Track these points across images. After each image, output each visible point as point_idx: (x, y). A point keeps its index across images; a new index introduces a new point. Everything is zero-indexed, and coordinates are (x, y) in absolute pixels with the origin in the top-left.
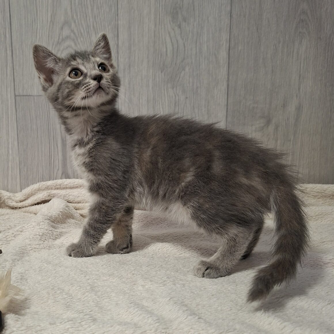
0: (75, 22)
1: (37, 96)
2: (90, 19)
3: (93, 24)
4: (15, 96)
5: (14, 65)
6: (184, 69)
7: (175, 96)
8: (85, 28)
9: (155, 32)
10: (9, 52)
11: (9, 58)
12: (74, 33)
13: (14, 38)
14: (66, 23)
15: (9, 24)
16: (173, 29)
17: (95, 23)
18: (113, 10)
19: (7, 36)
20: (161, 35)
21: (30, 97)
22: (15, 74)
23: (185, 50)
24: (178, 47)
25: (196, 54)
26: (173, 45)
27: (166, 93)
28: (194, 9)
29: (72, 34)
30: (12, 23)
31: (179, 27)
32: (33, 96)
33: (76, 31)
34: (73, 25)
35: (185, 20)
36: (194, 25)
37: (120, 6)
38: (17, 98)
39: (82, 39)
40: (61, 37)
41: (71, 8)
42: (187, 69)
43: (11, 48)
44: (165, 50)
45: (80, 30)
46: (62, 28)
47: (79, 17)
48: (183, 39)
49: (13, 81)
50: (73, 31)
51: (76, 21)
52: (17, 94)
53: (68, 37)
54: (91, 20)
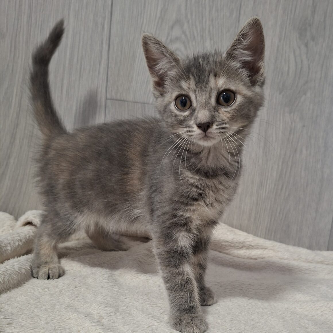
0: (188, 22)
1: (133, 102)
2: (206, 22)
3: (209, 29)
4: (106, 99)
5: (110, 61)
6: (305, 94)
7: (292, 123)
8: (199, 31)
9: (278, 47)
10: (105, 47)
11: (105, 52)
12: (186, 35)
13: (113, 31)
14: (178, 22)
15: (110, 14)
16: (299, 48)
17: (211, 28)
18: (234, 16)
19: (106, 26)
20: (284, 52)
21: (124, 102)
22: (109, 72)
23: (309, 72)
24: (302, 68)
25: (321, 78)
26: (296, 65)
27: (282, 117)
28: (325, 28)
29: (183, 36)
30: (113, 13)
31: (306, 45)
32: (128, 101)
33: (188, 33)
34: (186, 26)
35: (313, 38)
36: (322, 46)
37: (242, 12)
38: (108, 101)
39: (194, 43)
40: (169, 38)
41: (186, 6)
42: (309, 94)
43: (108, 42)
44: (287, 69)
45: (193, 33)
46: (172, 28)
47: (194, 17)
48: (308, 60)
49: (105, 81)
50: (184, 33)
51: (190, 22)
52: (109, 96)
53: (177, 39)
54: (208, 22)
